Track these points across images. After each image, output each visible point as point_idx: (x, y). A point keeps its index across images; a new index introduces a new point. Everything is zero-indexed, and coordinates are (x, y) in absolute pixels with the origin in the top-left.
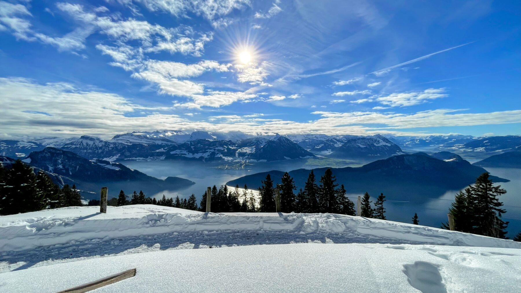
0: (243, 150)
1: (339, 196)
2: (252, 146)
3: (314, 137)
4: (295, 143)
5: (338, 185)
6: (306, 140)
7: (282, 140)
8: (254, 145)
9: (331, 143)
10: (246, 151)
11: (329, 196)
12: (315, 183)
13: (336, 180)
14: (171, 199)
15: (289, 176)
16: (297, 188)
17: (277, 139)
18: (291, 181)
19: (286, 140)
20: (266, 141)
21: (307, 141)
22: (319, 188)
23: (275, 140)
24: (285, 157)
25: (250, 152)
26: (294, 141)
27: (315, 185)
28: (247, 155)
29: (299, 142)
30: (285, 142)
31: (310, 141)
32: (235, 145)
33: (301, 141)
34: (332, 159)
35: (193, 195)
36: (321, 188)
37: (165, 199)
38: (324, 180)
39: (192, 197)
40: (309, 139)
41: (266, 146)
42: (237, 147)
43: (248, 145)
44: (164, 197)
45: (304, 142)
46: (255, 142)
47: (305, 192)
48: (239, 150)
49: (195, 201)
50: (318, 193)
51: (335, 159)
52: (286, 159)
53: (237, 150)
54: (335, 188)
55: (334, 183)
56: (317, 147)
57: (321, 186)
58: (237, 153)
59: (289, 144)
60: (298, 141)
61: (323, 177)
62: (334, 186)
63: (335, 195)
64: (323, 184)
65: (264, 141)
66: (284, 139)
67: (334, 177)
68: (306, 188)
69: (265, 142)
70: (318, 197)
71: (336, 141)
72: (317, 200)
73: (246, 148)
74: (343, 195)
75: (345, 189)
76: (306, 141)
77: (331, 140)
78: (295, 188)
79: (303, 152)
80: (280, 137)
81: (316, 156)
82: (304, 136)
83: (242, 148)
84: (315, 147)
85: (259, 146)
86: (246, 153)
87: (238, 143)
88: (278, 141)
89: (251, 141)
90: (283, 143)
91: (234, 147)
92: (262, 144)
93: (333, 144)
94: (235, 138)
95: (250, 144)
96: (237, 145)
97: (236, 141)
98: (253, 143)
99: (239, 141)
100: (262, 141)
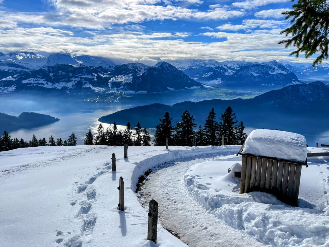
0: (117, 79)
1: (238, 132)
2: (129, 74)
3: (202, 63)
4: (180, 71)
5: (237, 122)
6: (193, 66)
7: (165, 67)
8: (131, 73)
9: (222, 71)
10: (121, 80)
11: (228, 132)
12: (215, 120)
13: (235, 117)
14: (44, 140)
15: (188, 114)
16: (196, 126)
17: (159, 65)
18: (191, 118)
19: (169, 66)
20: (146, 68)
21: (194, 68)
22: (219, 125)
23: (157, 67)
24: (168, 88)
25: (126, 82)
26: (178, 68)
27: (215, 122)
28: (122, 85)
29: (184, 69)
30: (168, 69)
31: (198, 68)
32: (107, 72)
33: (187, 68)
34: (222, 89)
35: (73, 135)
36: (220, 124)
37: (37, 140)
38: (225, 117)
39: (72, 137)
40: (197, 65)
41: (146, 74)
42: (109, 74)
43: (124, 73)
44: (34, 137)
45: (190, 69)
47: (205, 129)
48: (113, 79)
49: (76, 141)
50: (218, 130)
51: (225, 90)
52: (169, 90)
53: (110, 78)
54: (234, 126)
55: (234, 121)
56: (205, 76)
57: (221, 123)
58: (110, 82)
59: (173, 72)
60: (184, 68)
61: (223, 114)
62: (234, 123)
63: (234, 131)
64: (222, 121)
65: (143, 68)
66: (167, 66)
67: (234, 114)
68: (206, 126)
69: (144, 69)
70: (217, 133)
71: (227, 68)
72: (217, 136)
73: (121, 76)
74: (242, 131)
75: (244, 125)
76: (193, 68)
77: (222, 67)
78: (194, 125)
79: (189, 82)
80: (162, 64)
81: (204, 86)
82: (191, 62)
83: (117, 77)
84: (203, 76)
85: (137, 74)
86: (122, 83)
87: (110, 69)
88: (160, 68)
89: (127, 68)
90: (165, 71)
91: (106, 75)
92: (140, 72)
93: (223, 72)
94: (106, 63)
95: (125, 71)
96: (109, 73)
97: (108, 67)
98: (130, 70)
99: (112, 67)
100: (141, 68)
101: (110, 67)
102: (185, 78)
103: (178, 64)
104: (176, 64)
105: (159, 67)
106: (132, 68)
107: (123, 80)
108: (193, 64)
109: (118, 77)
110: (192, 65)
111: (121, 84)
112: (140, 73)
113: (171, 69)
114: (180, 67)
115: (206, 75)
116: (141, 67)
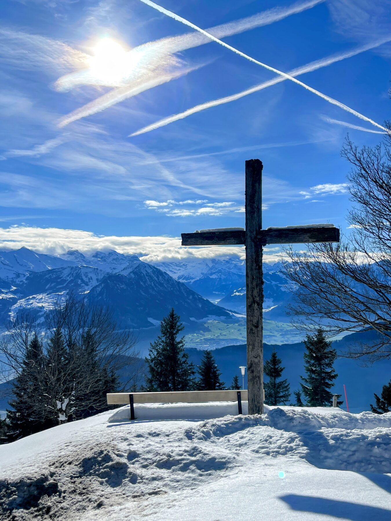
0: (31, 301)
2: (60, 290)
3: (232, 266)
4: (183, 284)
6: (212, 274)
7: (145, 273)
8: (64, 289)
9: (274, 283)
10: (40, 305)
17: (130, 270)
19: (154, 272)
20: (100, 277)
21: (214, 276)
23: (125, 273)
24: (150, 320)
25: (52, 308)
26: (179, 278)
28: (42, 316)
29: (193, 281)
30: (151, 278)
31: (223, 277)
32: (10, 288)
33: (198, 278)
34: (273, 322)
40: (219, 271)
41: (99, 289)
42: (14, 292)
43: (50, 288)
45: (205, 281)
46: (69, 279)
48: (22, 303)
51: (280, 324)
52: (152, 324)
53: (14, 301)
56: (237, 294)
58: (15, 310)
59: (161, 285)
60: (192, 278)
65: (94, 277)
66: (150, 271)
69: (97, 280)
71: (284, 276)
73: (40, 296)
76: (211, 277)
77: (274, 274)
79: (200, 306)
80: (138, 266)
81: (233, 315)
82: (207, 265)
83: (31, 297)
84: (233, 293)
85: (80, 290)
86: (41, 311)
87: (18, 281)
88: (133, 276)
89: (58, 277)
90: (145, 282)
91: (7, 293)
92: (87, 285)
93: (276, 285)
94: (10, 268)
95: (53, 285)
96: (15, 288)
97: (14, 276)
98: (64, 281)
99: (22, 276)
100: (89, 277)
101: (18, 275)
102: (191, 297)
103: (179, 270)
104: (176, 269)
105: (129, 274)
106: (68, 278)
107: (44, 305)
108: (211, 269)
109: (34, 298)
110: (210, 272)
111: (40, 314)
112: (86, 288)
113: (158, 277)
114: (183, 276)
115: (239, 292)
116: (90, 275)
